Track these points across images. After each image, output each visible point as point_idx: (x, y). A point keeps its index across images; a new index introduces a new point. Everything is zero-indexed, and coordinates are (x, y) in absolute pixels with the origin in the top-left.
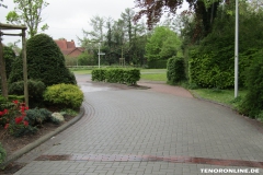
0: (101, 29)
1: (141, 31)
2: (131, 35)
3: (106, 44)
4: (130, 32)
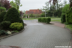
0: (48, 5)
1: (61, 6)
2: (58, 7)
3: (50, 10)
4: (57, 6)
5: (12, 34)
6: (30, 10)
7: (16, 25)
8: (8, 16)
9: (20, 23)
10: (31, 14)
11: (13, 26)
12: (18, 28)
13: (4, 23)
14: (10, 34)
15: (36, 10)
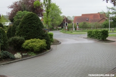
5: (22, 58)
6: (83, 15)
7: (33, 44)
8: (21, 27)
9: (41, 39)
10: (82, 23)
11: (27, 45)
12: (36, 49)
13: (13, 40)
14: (18, 59)
15: (95, 15)
